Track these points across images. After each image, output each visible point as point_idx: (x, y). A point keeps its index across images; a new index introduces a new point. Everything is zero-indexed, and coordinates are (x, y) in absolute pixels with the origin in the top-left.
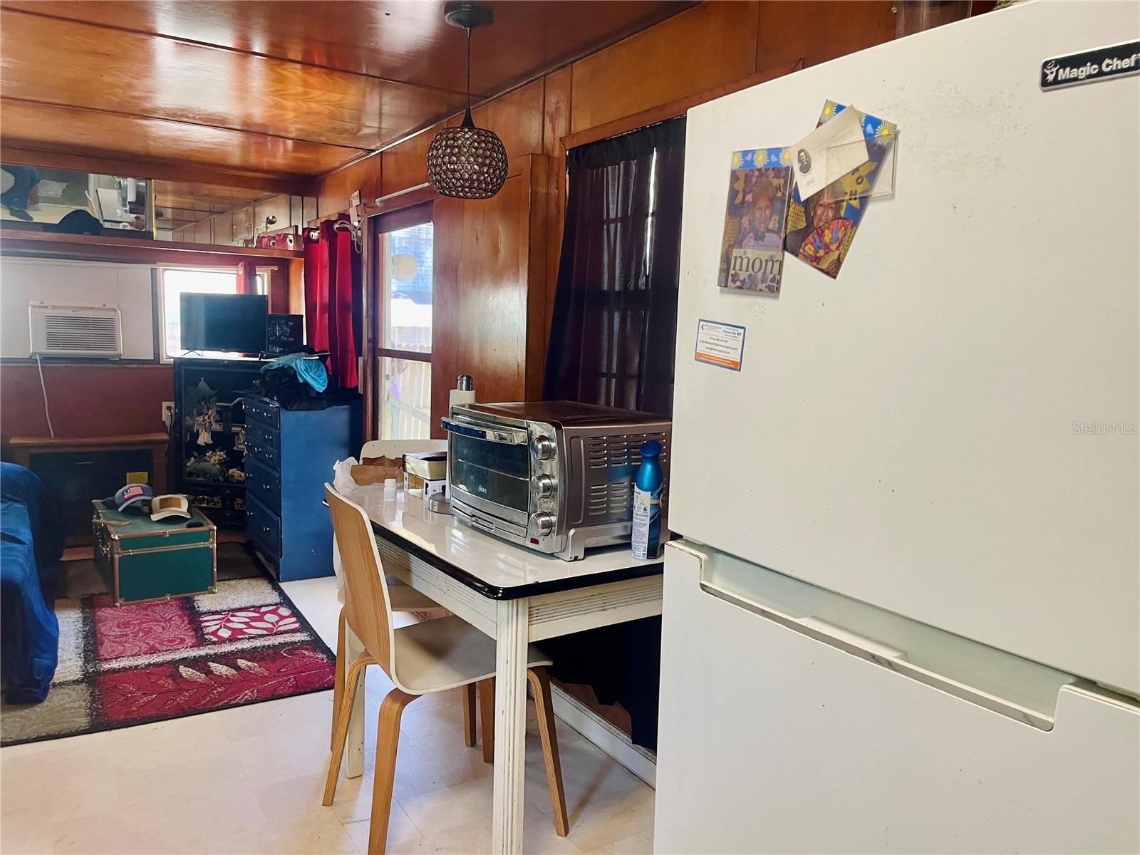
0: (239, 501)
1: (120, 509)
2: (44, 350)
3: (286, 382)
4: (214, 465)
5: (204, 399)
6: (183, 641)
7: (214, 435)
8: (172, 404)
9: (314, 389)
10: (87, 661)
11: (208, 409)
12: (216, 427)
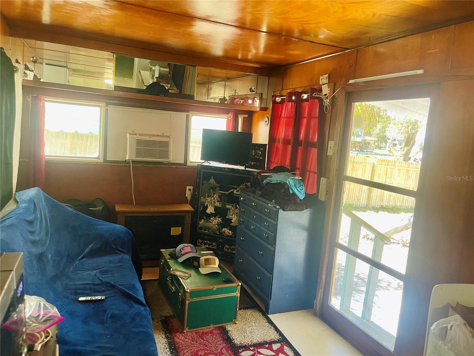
4: (214, 225)
7: (216, 208)
9: (298, 197)
11: (214, 194)
12: (218, 204)
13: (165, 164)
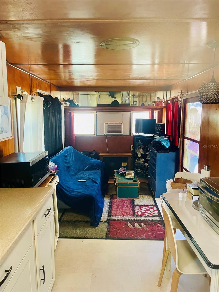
0: (147, 172)
1: (119, 174)
2: (107, 133)
3: (158, 145)
4: (141, 162)
5: (140, 145)
6: (130, 213)
7: (142, 154)
8: (133, 145)
9: (166, 147)
10: (108, 215)
11: (141, 148)
12: (142, 153)
13: (121, 135)
